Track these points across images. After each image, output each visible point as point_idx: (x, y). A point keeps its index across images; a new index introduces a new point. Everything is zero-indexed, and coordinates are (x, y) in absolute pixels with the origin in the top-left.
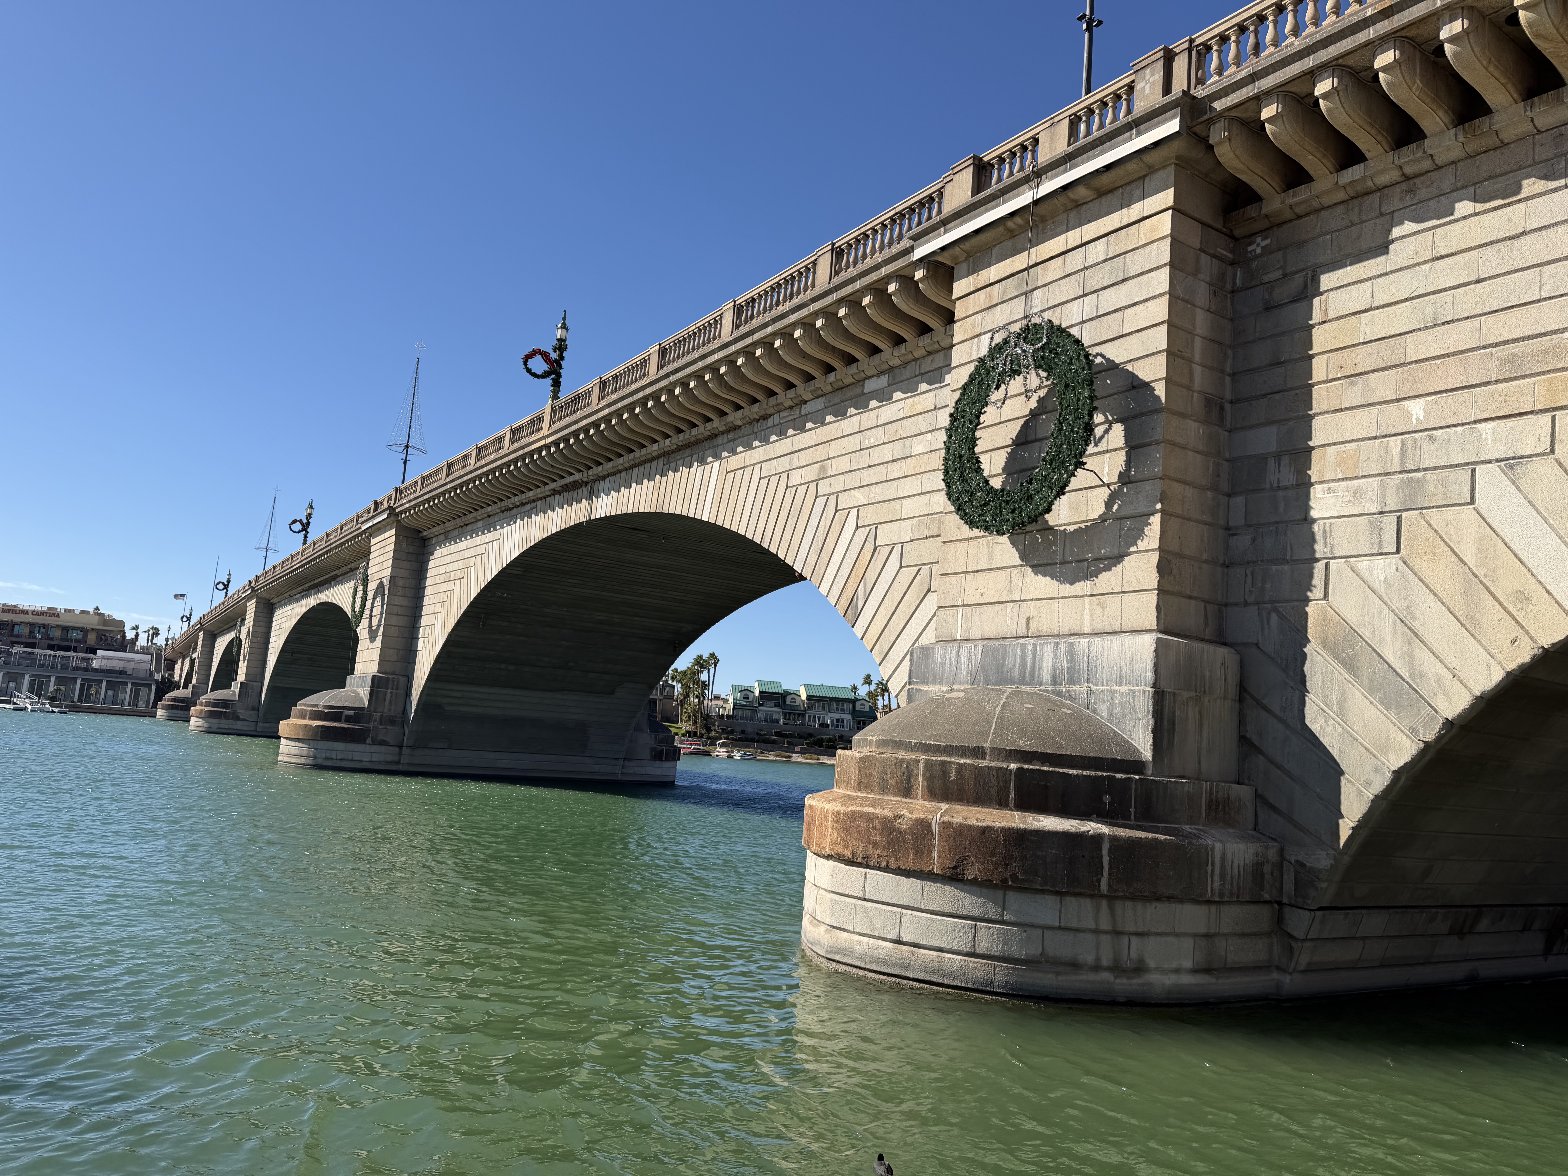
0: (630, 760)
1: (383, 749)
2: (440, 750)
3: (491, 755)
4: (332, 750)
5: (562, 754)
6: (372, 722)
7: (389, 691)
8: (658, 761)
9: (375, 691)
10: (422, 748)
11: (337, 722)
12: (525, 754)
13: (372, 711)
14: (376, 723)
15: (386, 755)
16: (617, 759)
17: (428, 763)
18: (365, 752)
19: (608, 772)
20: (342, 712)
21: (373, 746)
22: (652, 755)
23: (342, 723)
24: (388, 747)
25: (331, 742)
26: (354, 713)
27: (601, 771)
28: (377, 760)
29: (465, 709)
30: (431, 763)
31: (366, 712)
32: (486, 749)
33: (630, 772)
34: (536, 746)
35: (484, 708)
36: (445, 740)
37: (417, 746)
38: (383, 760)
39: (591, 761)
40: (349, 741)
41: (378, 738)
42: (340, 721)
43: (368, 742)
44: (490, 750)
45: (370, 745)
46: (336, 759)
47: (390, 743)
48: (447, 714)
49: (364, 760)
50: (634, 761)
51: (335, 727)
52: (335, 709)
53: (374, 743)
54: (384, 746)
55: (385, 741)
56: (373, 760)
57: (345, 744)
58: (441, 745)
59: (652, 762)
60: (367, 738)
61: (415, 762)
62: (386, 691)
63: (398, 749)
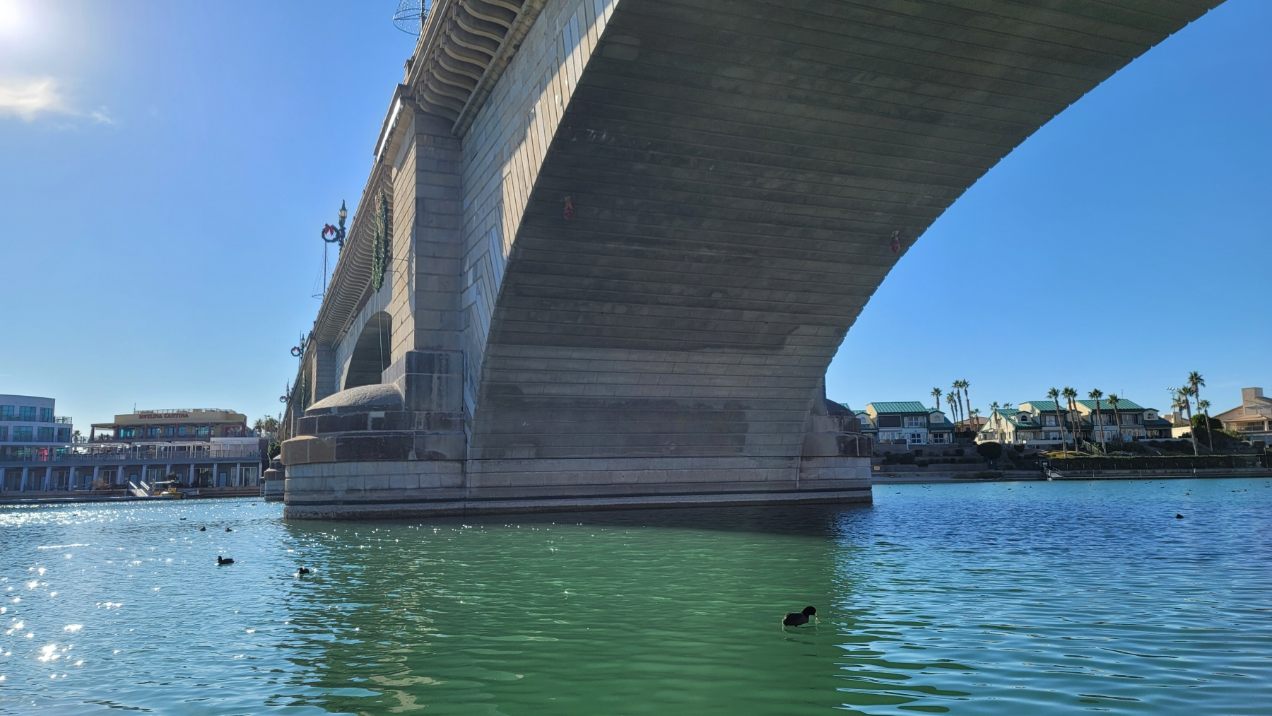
0: (811, 458)
1: (436, 466)
2: (525, 462)
3: (603, 465)
4: (357, 476)
5: (708, 455)
6: (414, 425)
7: (435, 376)
8: (849, 458)
9: (414, 377)
10: (496, 461)
11: (361, 431)
12: (653, 460)
13: (413, 408)
14: (421, 427)
15: (442, 476)
16: (791, 458)
17: (508, 483)
18: (409, 474)
19: (780, 479)
20: (367, 415)
21: (419, 463)
22: (840, 448)
23: (368, 431)
24: (443, 463)
25: (355, 464)
26: (385, 414)
27: (769, 478)
28: (428, 486)
29: (554, 390)
30: (513, 484)
31: (403, 411)
32: (594, 455)
33: (813, 476)
34: (669, 445)
35: (583, 387)
36: (530, 445)
37: (487, 457)
38: (437, 484)
39: (752, 463)
40: (381, 458)
41: (427, 450)
42: (366, 429)
43: (410, 458)
44: (599, 456)
45: (414, 463)
46: (365, 490)
47: (445, 456)
48: (527, 401)
49: (408, 487)
50: (815, 459)
51: (357, 438)
52: (355, 411)
53: (421, 458)
54: (436, 462)
55: (437, 453)
56: (423, 485)
57: (375, 463)
58: (525, 454)
59: (842, 458)
60: (409, 451)
61: (489, 484)
62: (432, 376)
63: (460, 465)
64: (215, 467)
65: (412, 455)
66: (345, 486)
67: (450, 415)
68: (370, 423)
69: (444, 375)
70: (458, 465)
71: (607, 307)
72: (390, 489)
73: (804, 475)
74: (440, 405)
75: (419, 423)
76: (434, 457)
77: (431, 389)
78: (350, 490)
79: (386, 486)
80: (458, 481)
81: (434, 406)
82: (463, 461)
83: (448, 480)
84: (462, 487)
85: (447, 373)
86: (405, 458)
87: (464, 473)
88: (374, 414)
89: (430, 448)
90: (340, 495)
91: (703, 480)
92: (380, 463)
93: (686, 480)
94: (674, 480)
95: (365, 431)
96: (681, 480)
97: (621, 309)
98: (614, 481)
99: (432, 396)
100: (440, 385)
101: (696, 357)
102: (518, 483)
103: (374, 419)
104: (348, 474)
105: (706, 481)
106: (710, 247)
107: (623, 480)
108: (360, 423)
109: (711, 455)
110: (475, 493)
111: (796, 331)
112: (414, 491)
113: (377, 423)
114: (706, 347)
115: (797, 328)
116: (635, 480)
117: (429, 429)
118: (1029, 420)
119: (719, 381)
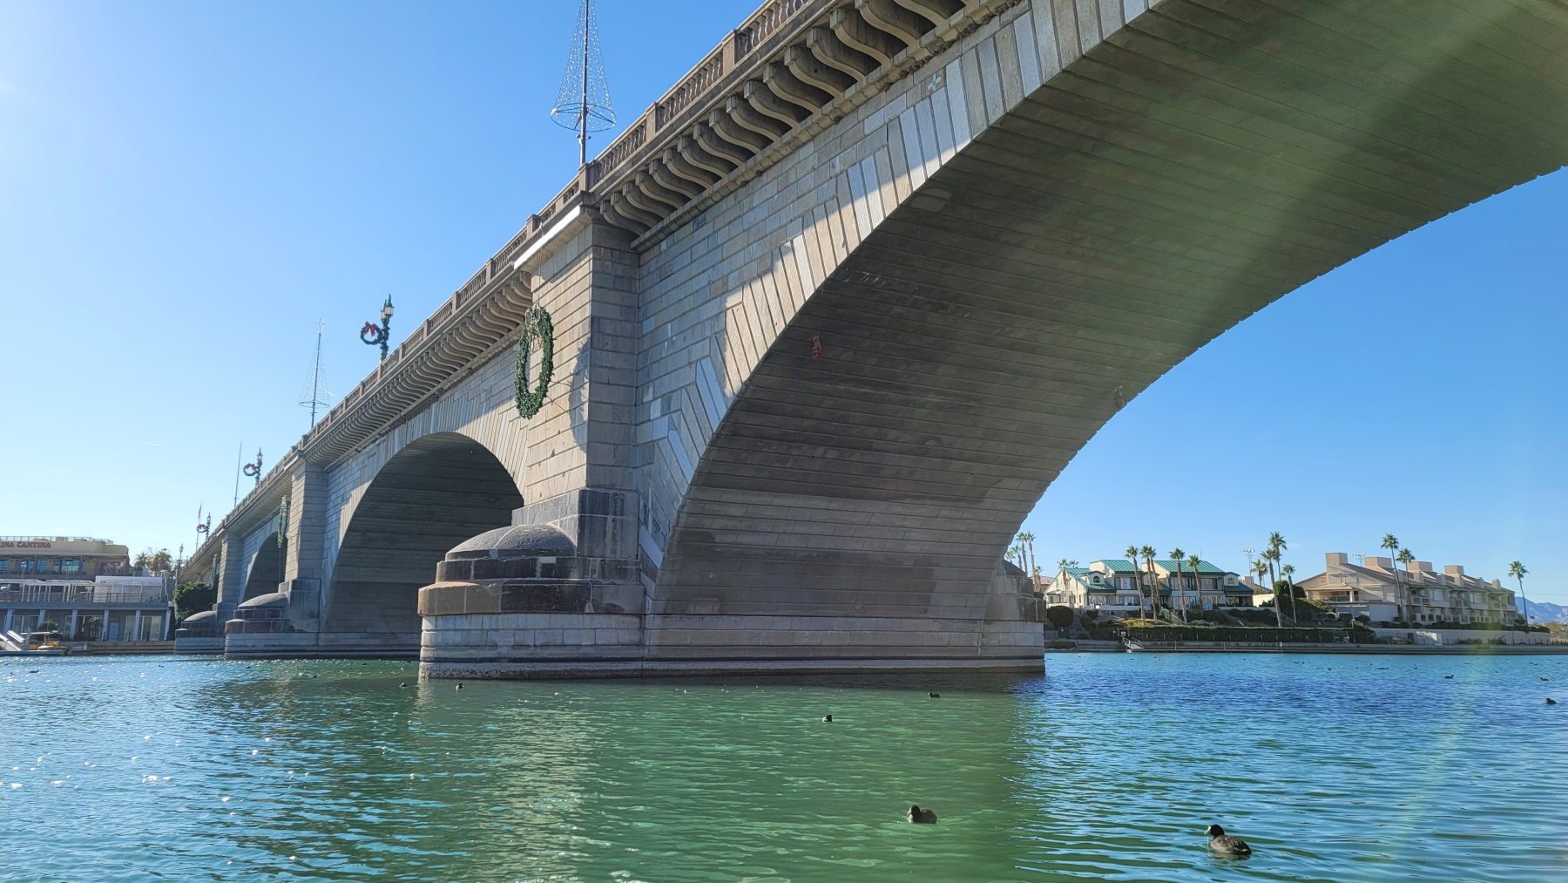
0: (993, 621)
1: (614, 620)
2: (708, 618)
3: (786, 623)
4: (525, 630)
5: (893, 615)
6: (588, 573)
7: (610, 518)
8: (1029, 623)
9: (587, 518)
10: (678, 616)
11: (528, 579)
12: (837, 619)
13: (586, 554)
14: (596, 576)
15: (620, 632)
16: (974, 621)
17: (688, 642)
18: (584, 629)
19: (962, 644)
20: (536, 560)
21: (596, 616)
22: (1021, 611)
23: (536, 579)
24: (621, 617)
25: (524, 616)
26: (557, 559)
27: (952, 643)
28: (605, 642)
29: (746, 539)
30: (694, 642)
31: (575, 557)
32: (778, 613)
33: (993, 642)
34: (855, 603)
35: (776, 537)
36: (715, 599)
37: (669, 612)
38: (614, 641)
39: (936, 626)
40: (554, 610)
41: (604, 602)
42: (534, 576)
43: (587, 611)
44: (784, 613)
45: (591, 616)
46: (535, 646)
47: (623, 610)
48: (718, 550)
49: (584, 644)
50: (996, 623)
51: (526, 587)
52: (520, 556)
53: (598, 611)
54: (614, 616)
55: (615, 606)
56: (599, 642)
57: (547, 616)
58: (708, 609)
59: (1021, 623)
60: (585, 602)
61: (670, 642)
62: (606, 518)
63: (638, 620)
64: (106, 614)
65: (589, 608)
66: (511, 641)
67: (626, 563)
68: (539, 569)
69: (618, 517)
70: (636, 620)
71: (820, 451)
72: (563, 645)
73: (985, 641)
74: (614, 552)
75: (594, 571)
76: (612, 610)
77: (605, 533)
78: (517, 646)
79: (559, 642)
80: (635, 638)
81: (608, 553)
82: (641, 615)
83: (626, 637)
84: (640, 645)
85: (622, 515)
86: (582, 611)
87: (642, 629)
88: (543, 560)
89: (607, 600)
90: (504, 651)
91: (885, 643)
92: (552, 615)
93: (869, 642)
94: (858, 643)
95: (532, 579)
96: (864, 643)
97: (833, 454)
98: (796, 643)
99: (606, 541)
100: (615, 529)
101: (896, 508)
102: (698, 642)
103: (544, 566)
104: (515, 627)
105: (889, 644)
106: (937, 393)
107: (805, 641)
108: (527, 569)
109: (896, 616)
110: (655, 653)
111: (998, 484)
112: (589, 648)
113: (547, 570)
114: (907, 497)
115: (1000, 481)
116: (817, 642)
117: (603, 578)
118: (1102, 582)
119: (913, 535)
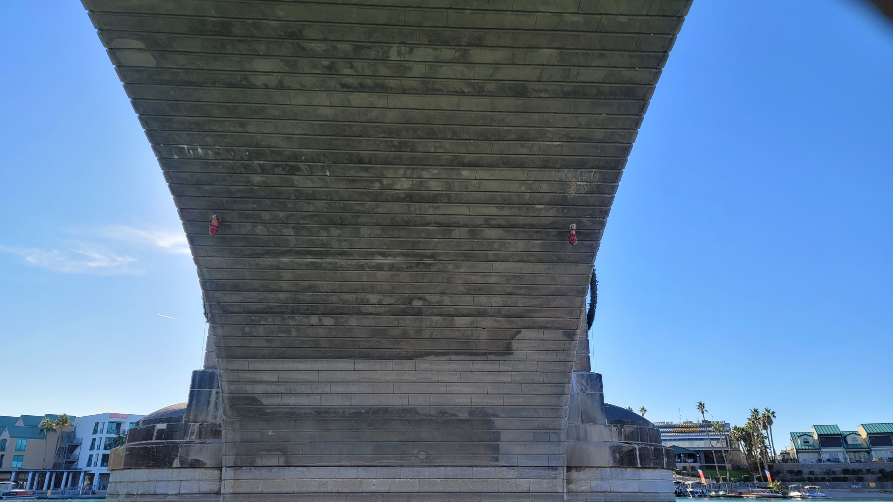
0: (579, 468)
1: (197, 473)
2: (275, 469)
3: (352, 473)
4: (134, 482)
5: (461, 464)
6: (187, 435)
7: (214, 391)
8: (629, 470)
9: (195, 392)
10: (248, 468)
11: (148, 441)
12: (404, 468)
13: (191, 420)
14: (193, 437)
15: (202, 483)
16: (554, 468)
17: (259, 490)
18: (172, 481)
19: (544, 490)
20: (154, 427)
21: (182, 470)
22: (615, 458)
23: (152, 441)
24: (203, 470)
25: (134, 471)
26: (168, 425)
28: (187, 492)
29: (292, 401)
30: (265, 490)
32: (342, 464)
34: (417, 453)
35: (319, 397)
36: (278, 453)
37: (239, 465)
38: (196, 490)
39: (512, 473)
40: (151, 466)
41: (190, 458)
42: (151, 439)
43: (174, 465)
44: (348, 464)
45: (178, 470)
46: (137, 495)
47: (205, 464)
48: (269, 411)
49: (170, 493)
50: (587, 470)
51: (138, 448)
53: (184, 466)
54: (198, 469)
55: (198, 461)
56: (182, 491)
57: (147, 471)
58: (274, 461)
59: (619, 470)
60: (174, 459)
61: (242, 491)
62: (211, 391)
63: (219, 472)
65: (176, 463)
67: (221, 426)
68: (155, 434)
70: (215, 472)
72: (155, 494)
73: (572, 487)
75: (192, 433)
76: (196, 464)
77: (209, 403)
78: (128, 495)
79: (152, 492)
80: (215, 488)
81: (209, 418)
82: (219, 468)
83: (206, 487)
84: (218, 493)
86: (170, 466)
87: (220, 479)
88: (159, 426)
89: (193, 456)
90: (121, 499)
91: (458, 490)
92: (151, 470)
93: (440, 489)
94: (427, 490)
95: (150, 441)
96: (434, 489)
97: (328, 321)
98: (364, 489)
101: (423, 365)
102: (269, 490)
103: (159, 431)
104: (128, 480)
105: (462, 490)
107: (373, 489)
108: (150, 434)
109: (465, 464)
111: (518, 336)
112: (174, 496)
113: (160, 434)
115: (519, 332)
116: (386, 489)
117: (200, 438)
